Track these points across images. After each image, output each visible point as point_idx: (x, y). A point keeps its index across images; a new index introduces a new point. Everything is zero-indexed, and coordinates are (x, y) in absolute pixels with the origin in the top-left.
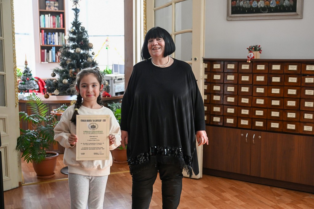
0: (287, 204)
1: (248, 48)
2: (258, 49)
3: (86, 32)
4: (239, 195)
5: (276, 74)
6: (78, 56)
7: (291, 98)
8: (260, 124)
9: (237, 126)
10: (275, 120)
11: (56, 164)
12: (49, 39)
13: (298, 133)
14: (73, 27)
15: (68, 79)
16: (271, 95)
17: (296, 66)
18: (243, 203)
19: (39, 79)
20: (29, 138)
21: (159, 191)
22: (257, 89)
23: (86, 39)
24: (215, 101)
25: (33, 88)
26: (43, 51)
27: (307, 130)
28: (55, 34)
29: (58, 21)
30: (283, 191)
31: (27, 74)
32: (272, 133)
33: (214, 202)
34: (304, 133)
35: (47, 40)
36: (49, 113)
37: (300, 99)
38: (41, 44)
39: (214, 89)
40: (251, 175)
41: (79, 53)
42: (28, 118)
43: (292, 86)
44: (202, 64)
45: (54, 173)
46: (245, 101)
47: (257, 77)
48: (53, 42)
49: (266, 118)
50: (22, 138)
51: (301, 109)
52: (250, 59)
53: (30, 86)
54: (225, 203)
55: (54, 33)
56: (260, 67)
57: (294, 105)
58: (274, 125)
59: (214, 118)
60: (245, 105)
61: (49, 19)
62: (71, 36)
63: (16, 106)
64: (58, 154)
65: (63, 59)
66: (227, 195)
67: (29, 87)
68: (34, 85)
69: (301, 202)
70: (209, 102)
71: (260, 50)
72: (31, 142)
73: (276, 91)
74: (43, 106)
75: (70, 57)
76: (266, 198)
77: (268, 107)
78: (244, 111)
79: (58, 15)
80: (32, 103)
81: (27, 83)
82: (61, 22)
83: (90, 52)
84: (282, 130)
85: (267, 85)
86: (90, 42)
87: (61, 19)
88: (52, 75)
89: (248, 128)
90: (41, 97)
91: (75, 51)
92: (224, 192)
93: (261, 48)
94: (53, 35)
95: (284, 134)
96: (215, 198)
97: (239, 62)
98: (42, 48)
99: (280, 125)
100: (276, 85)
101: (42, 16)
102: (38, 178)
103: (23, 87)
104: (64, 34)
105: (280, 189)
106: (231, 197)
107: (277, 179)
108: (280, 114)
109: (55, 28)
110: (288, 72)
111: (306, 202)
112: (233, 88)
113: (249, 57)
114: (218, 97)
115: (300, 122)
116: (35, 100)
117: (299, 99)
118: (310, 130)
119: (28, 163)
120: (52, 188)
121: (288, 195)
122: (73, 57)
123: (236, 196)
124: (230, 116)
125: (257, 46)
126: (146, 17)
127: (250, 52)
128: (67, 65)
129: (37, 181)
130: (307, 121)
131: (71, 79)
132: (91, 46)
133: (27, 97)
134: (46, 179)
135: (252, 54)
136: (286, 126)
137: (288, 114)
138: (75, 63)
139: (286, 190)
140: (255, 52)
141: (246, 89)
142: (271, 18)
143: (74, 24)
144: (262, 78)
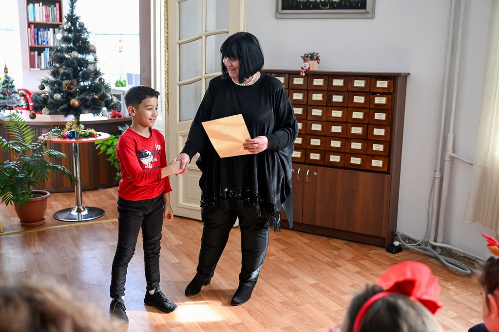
0: (347, 261)
1: (303, 56)
2: (315, 57)
3: (85, 29)
4: (287, 249)
5: (338, 91)
6: (75, 62)
7: (357, 123)
8: (316, 156)
10: (336, 151)
11: (48, 206)
12: (41, 37)
13: (365, 168)
14: (68, 22)
15: (61, 94)
16: (331, 118)
17: (364, 81)
18: (290, 259)
19: (27, 92)
20: (8, 173)
21: (182, 243)
22: (313, 110)
23: (86, 39)
25: (15, 104)
26: (32, 53)
27: (375, 165)
28: (49, 30)
29: (53, 12)
30: (344, 244)
31: (7, 85)
32: (331, 169)
34: (371, 169)
35: (38, 38)
36: (35, 139)
37: (368, 124)
38: (30, 44)
40: (303, 223)
41: (76, 59)
42: (7, 145)
43: (358, 107)
45: (44, 219)
47: (313, 95)
48: (46, 41)
49: (324, 149)
51: (368, 138)
52: (304, 71)
53: (11, 101)
54: (268, 259)
55: (47, 29)
56: (317, 81)
57: (360, 132)
58: (333, 158)
61: (40, 9)
62: (66, 34)
64: (49, 194)
65: (55, 66)
67: (11, 102)
68: (18, 100)
69: (366, 258)
71: (317, 59)
72: (11, 177)
73: (337, 114)
74: (27, 129)
75: (63, 63)
76: (321, 253)
77: (327, 135)
79: (52, 4)
80: (11, 124)
81: (7, 97)
82: (56, 14)
83: (90, 58)
84: (344, 165)
85: (326, 106)
86: (91, 43)
87: (57, 10)
88: (40, 88)
89: (300, 161)
90: (24, 116)
91: (71, 55)
93: (319, 56)
94: (46, 32)
95: (346, 171)
97: (290, 75)
98: (32, 49)
99: (341, 159)
100: (337, 106)
101: (31, 5)
102: (22, 226)
103: (3, 103)
105: (339, 241)
106: (276, 251)
107: (337, 228)
108: (342, 144)
109: (49, 23)
110: (354, 90)
111: (372, 258)
113: (303, 68)
115: (367, 155)
116: (17, 121)
117: (366, 125)
118: (379, 166)
119: (7, 205)
120: (40, 239)
121: (349, 248)
122: (69, 63)
123: (283, 250)
125: (314, 53)
126: (167, 11)
127: (305, 61)
128: (60, 75)
129: (20, 229)
130: (376, 153)
131: (65, 94)
132: (93, 48)
133: (9, 116)
134: (33, 227)
135: (307, 64)
136: (350, 160)
137: (353, 144)
138: (70, 72)
139: (347, 242)
140: (311, 62)
141: (299, 111)
142: (334, 16)
143: (69, 18)
144: (319, 96)
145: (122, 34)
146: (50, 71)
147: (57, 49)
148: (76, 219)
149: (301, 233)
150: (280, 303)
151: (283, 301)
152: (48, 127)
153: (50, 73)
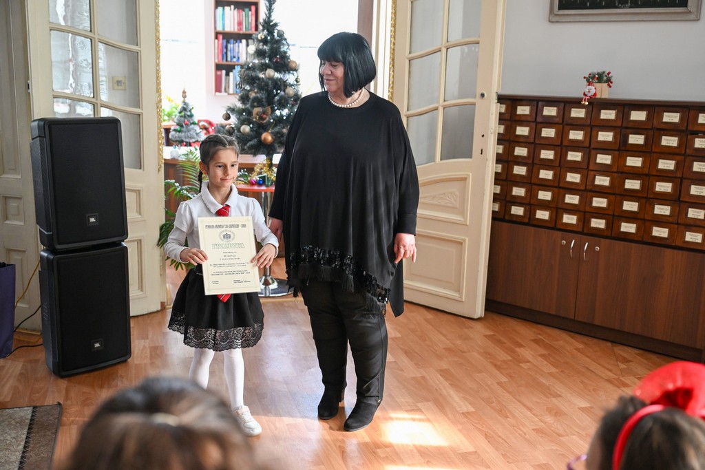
1: (587, 76)
2: (605, 78)
3: (285, 39)
4: (549, 354)
5: (637, 128)
6: (270, 83)
7: (665, 176)
8: (600, 223)
9: (555, 225)
10: (630, 217)
12: (230, 51)
13: (674, 244)
14: (263, 30)
15: (250, 126)
16: (625, 168)
17: (678, 114)
18: (553, 370)
19: (211, 124)
21: (400, 336)
22: (599, 156)
23: (285, 53)
24: (516, 175)
25: (194, 138)
26: (219, 73)
27: (691, 240)
28: (241, 42)
29: (247, 18)
30: (636, 354)
31: (185, 114)
32: (622, 243)
33: (499, 363)
34: (684, 246)
35: (226, 53)
37: (682, 179)
38: (216, 61)
39: (516, 154)
40: (576, 319)
41: (271, 79)
42: (180, 191)
43: (668, 153)
44: (495, 105)
46: (574, 178)
47: (600, 133)
48: (237, 57)
49: (612, 213)
50: (168, 225)
51: (681, 199)
52: (587, 98)
54: (519, 366)
55: (238, 41)
56: (606, 114)
57: (669, 190)
58: (626, 227)
59: (513, 207)
60: (573, 187)
61: (230, 14)
62: (260, 46)
63: (159, 170)
65: (244, 88)
66: (526, 353)
67: (188, 136)
68: (197, 134)
70: (504, 178)
71: (609, 81)
73: (634, 162)
75: (255, 85)
76: (600, 365)
77: (617, 192)
78: (570, 198)
79: (247, 7)
80: (187, 165)
81: (184, 129)
82: (252, 21)
83: (290, 78)
84: (643, 239)
85: (619, 150)
86: (292, 58)
87: (252, 15)
88: (224, 117)
89: (576, 229)
91: (265, 74)
92: (521, 346)
93: (611, 77)
94: (237, 44)
95: (645, 246)
96: (503, 356)
97: (565, 104)
98: (219, 67)
99: (638, 229)
100: (636, 151)
101: (220, 9)
103: (178, 137)
105: (630, 350)
106: (533, 356)
107: (626, 330)
108: (640, 207)
109: (241, 32)
110: (662, 126)
112: (552, 152)
113: (586, 93)
114: (523, 169)
115: (678, 224)
116: (194, 160)
117: (679, 180)
118: (697, 241)
121: (645, 361)
122: (263, 85)
123: (542, 356)
124: (544, 205)
125: (604, 72)
126: (395, 14)
127: (590, 84)
128: (250, 100)
130: (692, 223)
131: (256, 125)
132: (294, 65)
133: (185, 154)
135: (593, 88)
136: (651, 231)
137: (657, 207)
138: (264, 96)
139: (641, 352)
140: (598, 85)
141: (576, 156)
142: (636, 18)
143: (266, 25)
144: (608, 136)
147: (248, 66)
149: (572, 334)
150: (533, 429)
151: (538, 427)
153: (238, 97)
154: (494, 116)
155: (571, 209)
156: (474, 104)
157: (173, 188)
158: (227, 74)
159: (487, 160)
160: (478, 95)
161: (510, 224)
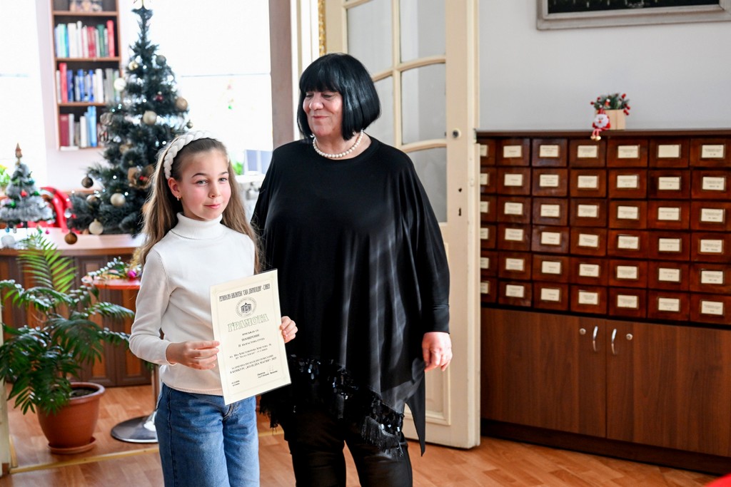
1: (595, 101)
2: (620, 103)
3: (169, 68)
5: (669, 168)
6: (151, 132)
7: (711, 231)
8: (630, 302)
9: (568, 307)
10: (670, 290)
11: (100, 415)
12: (80, 86)
14: (136, 56)
15: (124, 194)
16: (658, 223)
17: (722, 146)
19: (55, 192)
20: (26, 349)
22: (620, 209)
23: (170, 87)
24: (509, 242)
25: (36, 215)
26: (64, 118)
28: (94, 73)
29: (102, 39)
30: (696, 480)
31: (21, 182)
32: (662, 326)
35: (74, 90)
36: (76, 283)
38: (60, 101)
39: (506, 212)
40: (608, 437)
41: (152, 125)
42: (24, 296)
43: (712, 200)
44: (473, 146)
45: (93, 439)
46: (590, 241)
47: (619, 177)
48: (89, 95)
49: (645, 287)
50: (7, 348)
52: (598, 130)
53: (29, 211)
56: (625, 151)
57: (719, 250)
58: (666, 304)
59: (508, 287)
60: (589, 253)
61: (77, 35)
62: (133, 79)
64: (102, 389)
65: (112, 141)
67: (27, 214)
68: (41, 209)
70: (494, 247)
71: (624, 106)
72: (31, 358)
73: (669, 214)
74: (61, 264)
75: (128, 135)
77: (649, 257)
78: (586, 269)
79: (101, 23)
80: (32, 256)
81: (21, 203)
82: (109, 41)
83: (178, 123)
84: (689, 318)
85: (647, 199)
86: (180, 94)
87: (109, 33)
88: (85, 184)
89: (597, 312)
90: (55, 240)
91: (142, 119)
93: (628, 101)
94: (88, 77)
95: (694, 328)
97: (571, 140)
98: (63, 110)
99: (682, 305)
100: (670, 199)
101: (61, 27)
102: (53, 453)
103: (13, 215)
104: (117, 73)
105: (686, 475)
107: (678, 447)
108: (682, 276)
109: (95, 59)
110: (702, 164)
112: (557, 207)
113: (596, 125)
114: (518, 233)
116: (42, 248)
119: (25, 412)
120: (87, 478)
122: (139, 135)
124: (551, 281)
125: (617, 95)
126: (324, 26)
127: (600, 111)
128: (123, 158)
129: (49, 459)
131: (133, 193)
132: (183, 104)
133: (24, 241)
134: (73, 456)
135: (604, 116)
136: (699, 307)
137: (704, 273)
138: (141, 150)
139: (701, 476)
140: (612, 113)
141: (590, 211)
142: (654, 20)
143: (139, 49)
144: (631, 180)
145: (232, 75)
146: (103, 151)
147: (116, 108)
148: (154, 438)
149: (604, 459)
152: (100, 258)
153: (103, 153)
154: (473, 161)
155: (589, 285)
156: (444, 147)
157: (12, 292)
158: (77, 120)
159: (468, 223)
160: (450, 134)
161: (505, 311)
